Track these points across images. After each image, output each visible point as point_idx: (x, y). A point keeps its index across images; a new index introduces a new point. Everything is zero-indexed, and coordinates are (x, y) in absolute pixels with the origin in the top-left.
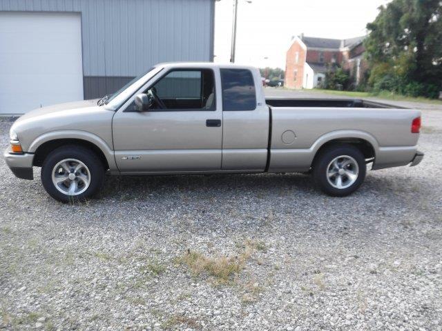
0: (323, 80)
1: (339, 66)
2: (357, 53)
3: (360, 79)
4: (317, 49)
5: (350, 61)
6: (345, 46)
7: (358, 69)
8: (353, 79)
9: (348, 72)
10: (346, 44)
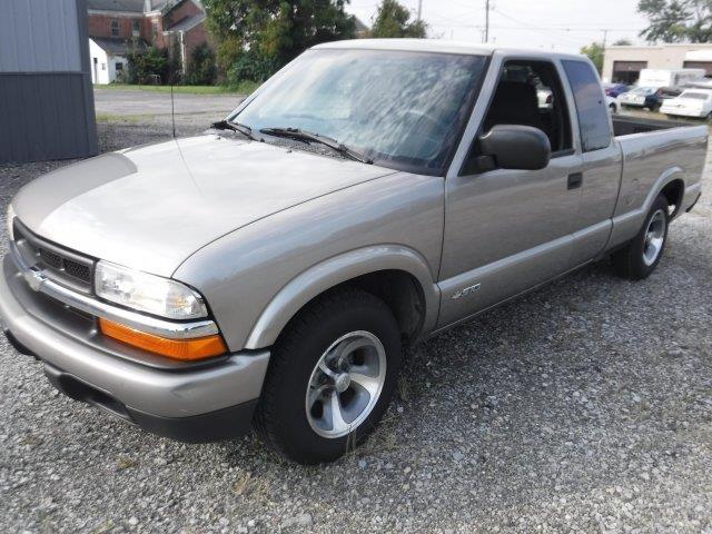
0: (126, 68)
1: (149, 44)
2: (176, 20)
3: (187, 64)
4: (104, 13)
5: (166, 33)
6: (153, 9)
7: (182, 46)
8: (177, 64)
9: (165, 53)
10: (155, 5)
